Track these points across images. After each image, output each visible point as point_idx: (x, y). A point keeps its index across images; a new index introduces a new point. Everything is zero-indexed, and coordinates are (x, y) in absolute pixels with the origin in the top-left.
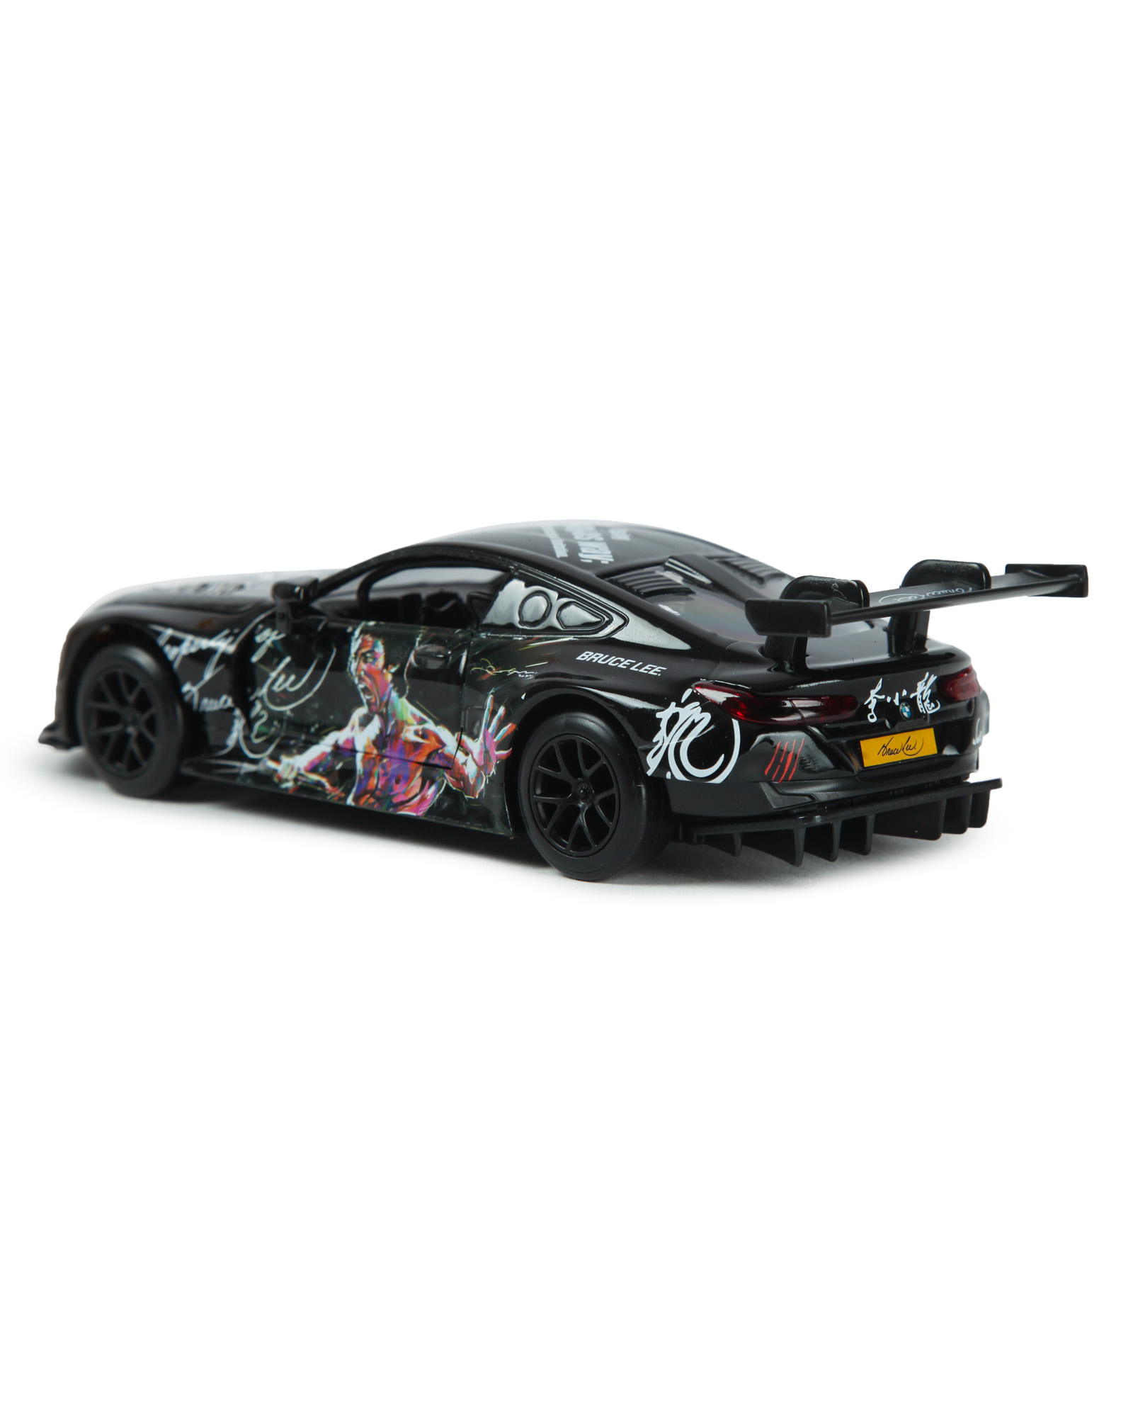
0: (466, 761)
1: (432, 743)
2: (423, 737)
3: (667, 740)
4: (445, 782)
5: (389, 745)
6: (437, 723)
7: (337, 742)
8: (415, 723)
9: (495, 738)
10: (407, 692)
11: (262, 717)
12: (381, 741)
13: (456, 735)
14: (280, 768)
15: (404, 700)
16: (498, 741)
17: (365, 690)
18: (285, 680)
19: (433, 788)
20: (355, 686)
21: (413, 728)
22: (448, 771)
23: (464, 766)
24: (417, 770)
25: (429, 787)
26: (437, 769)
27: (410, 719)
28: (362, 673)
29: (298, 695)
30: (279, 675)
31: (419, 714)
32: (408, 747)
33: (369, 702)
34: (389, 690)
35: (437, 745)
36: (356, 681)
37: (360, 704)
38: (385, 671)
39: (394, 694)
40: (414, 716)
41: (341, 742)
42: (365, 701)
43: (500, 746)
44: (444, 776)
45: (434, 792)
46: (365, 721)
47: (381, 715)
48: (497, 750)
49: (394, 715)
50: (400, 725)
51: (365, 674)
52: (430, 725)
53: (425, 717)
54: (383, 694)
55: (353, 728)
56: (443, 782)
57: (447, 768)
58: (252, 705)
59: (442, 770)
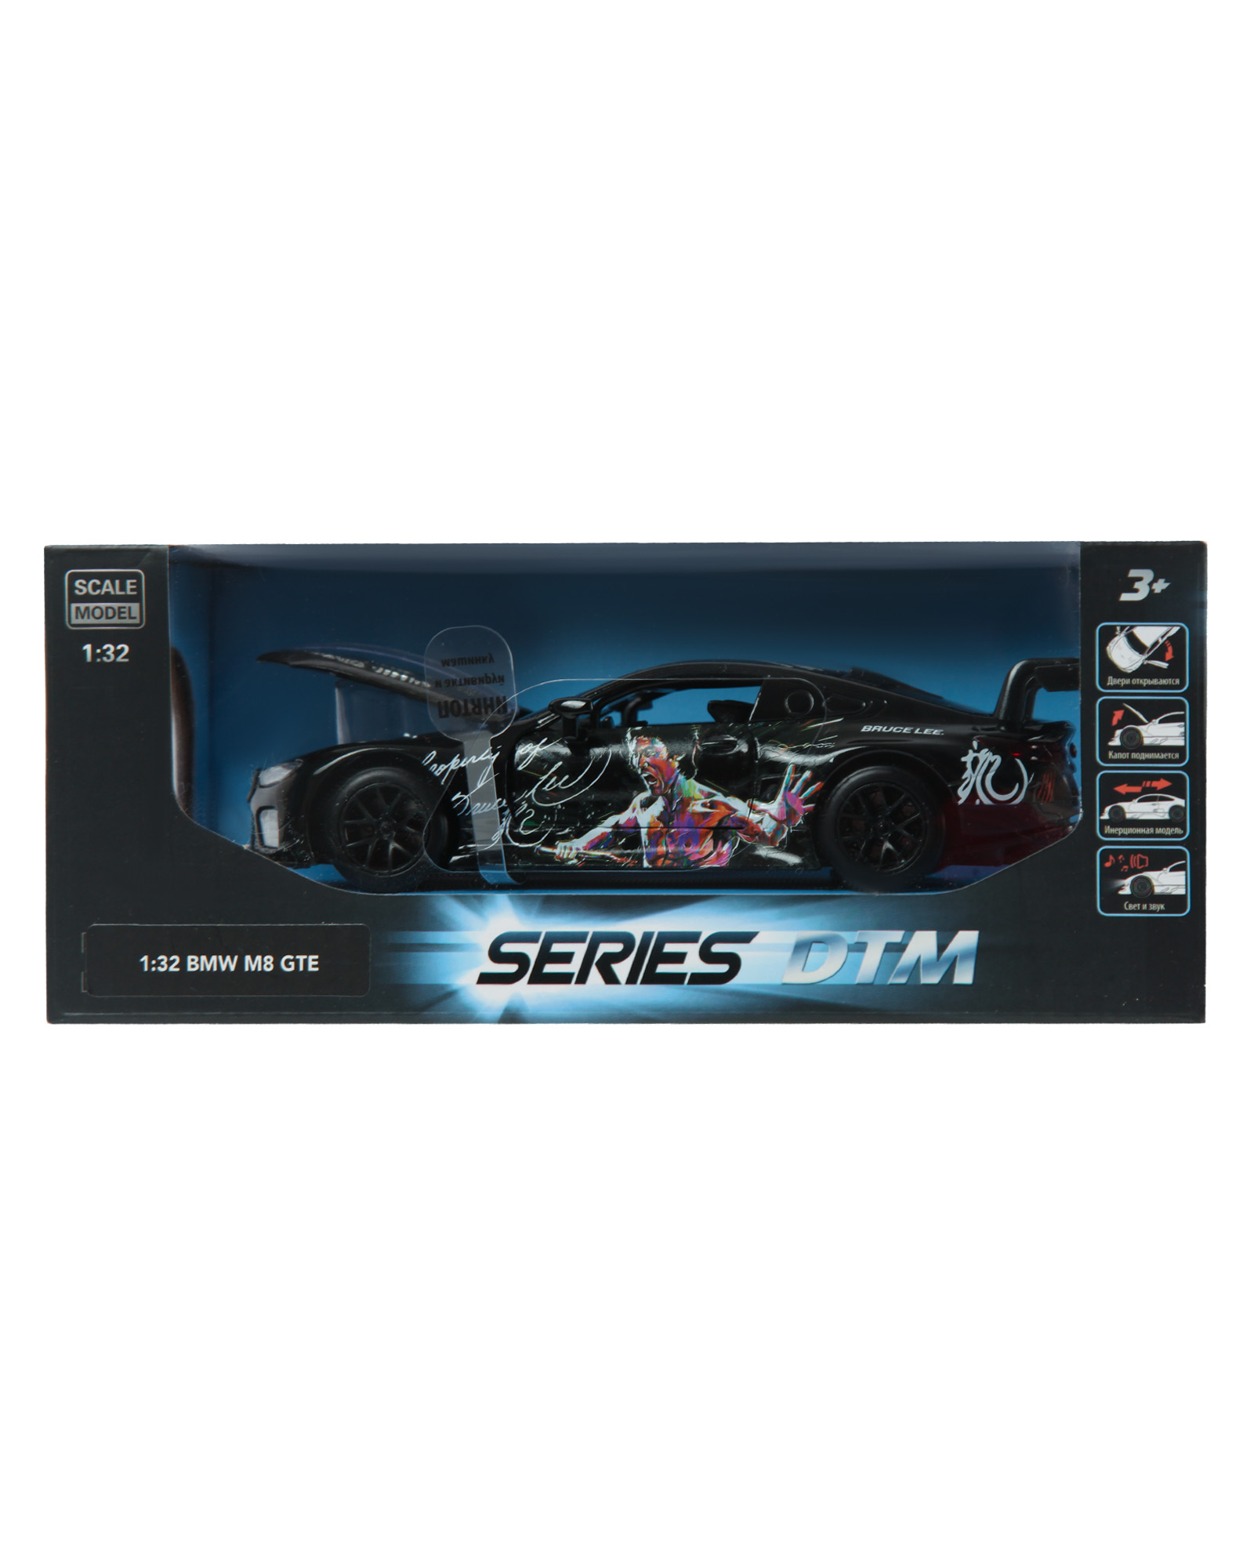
0: (762, 819)
1: (723, 810)
2: (711, 807)
3: (974, 776)
4: (739, 839)
5: (676, 818)
6: (726, 795)
7: (618, 822)
8: (703, 797)
9: (800, 796)
10: (696, 773)
11: (530, 813)
12: (665, 817)
13: (748, 801)
14: (557, 851)
15: (692, 781)
16: (805, 798)
17: (648, 778)
18: (557, 781)
19: (727, 846)
20: (639, 776)
21: (700, 802)
22: (741, 830)
23: (759, 824)
24: (707, 834)
25: (723, 846)
26: (729, 830)
27: (697, 795)
28: (646, 764)
29: (572, 790)
30: (550, 777)
31: (707, 789)
32: (696, 817)
33: (652, 787)
34: (675, 774)
35: (727, 811)
36: (639, 772)
37: (644, 789)
38: (671, 760)
39: (681, 777)
40: (702, 792)
41: (622, 822)
42: (648, 786)
43: (807, 801)
44: (737, 835)
45: (729, 848)
46: (646, 804)
47: (665, 795)
48: (804, 805)
49: (680, 794)
50: (686, 802)
51: (649, 765)
52: (719, 797)
53: (714, 792)
54: (669, 779)
55: (634, 810)
56: (737, 840)
57: (739, 828)
58: (519, 805)
59: (734, 831)
